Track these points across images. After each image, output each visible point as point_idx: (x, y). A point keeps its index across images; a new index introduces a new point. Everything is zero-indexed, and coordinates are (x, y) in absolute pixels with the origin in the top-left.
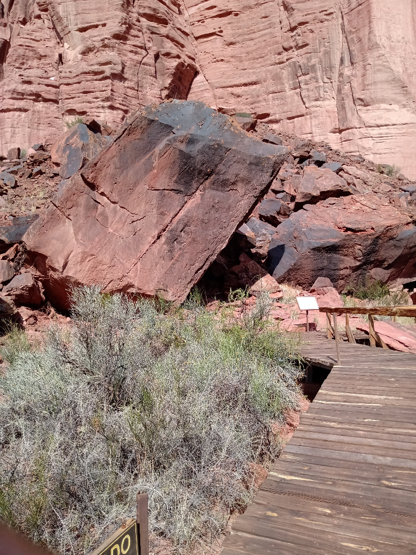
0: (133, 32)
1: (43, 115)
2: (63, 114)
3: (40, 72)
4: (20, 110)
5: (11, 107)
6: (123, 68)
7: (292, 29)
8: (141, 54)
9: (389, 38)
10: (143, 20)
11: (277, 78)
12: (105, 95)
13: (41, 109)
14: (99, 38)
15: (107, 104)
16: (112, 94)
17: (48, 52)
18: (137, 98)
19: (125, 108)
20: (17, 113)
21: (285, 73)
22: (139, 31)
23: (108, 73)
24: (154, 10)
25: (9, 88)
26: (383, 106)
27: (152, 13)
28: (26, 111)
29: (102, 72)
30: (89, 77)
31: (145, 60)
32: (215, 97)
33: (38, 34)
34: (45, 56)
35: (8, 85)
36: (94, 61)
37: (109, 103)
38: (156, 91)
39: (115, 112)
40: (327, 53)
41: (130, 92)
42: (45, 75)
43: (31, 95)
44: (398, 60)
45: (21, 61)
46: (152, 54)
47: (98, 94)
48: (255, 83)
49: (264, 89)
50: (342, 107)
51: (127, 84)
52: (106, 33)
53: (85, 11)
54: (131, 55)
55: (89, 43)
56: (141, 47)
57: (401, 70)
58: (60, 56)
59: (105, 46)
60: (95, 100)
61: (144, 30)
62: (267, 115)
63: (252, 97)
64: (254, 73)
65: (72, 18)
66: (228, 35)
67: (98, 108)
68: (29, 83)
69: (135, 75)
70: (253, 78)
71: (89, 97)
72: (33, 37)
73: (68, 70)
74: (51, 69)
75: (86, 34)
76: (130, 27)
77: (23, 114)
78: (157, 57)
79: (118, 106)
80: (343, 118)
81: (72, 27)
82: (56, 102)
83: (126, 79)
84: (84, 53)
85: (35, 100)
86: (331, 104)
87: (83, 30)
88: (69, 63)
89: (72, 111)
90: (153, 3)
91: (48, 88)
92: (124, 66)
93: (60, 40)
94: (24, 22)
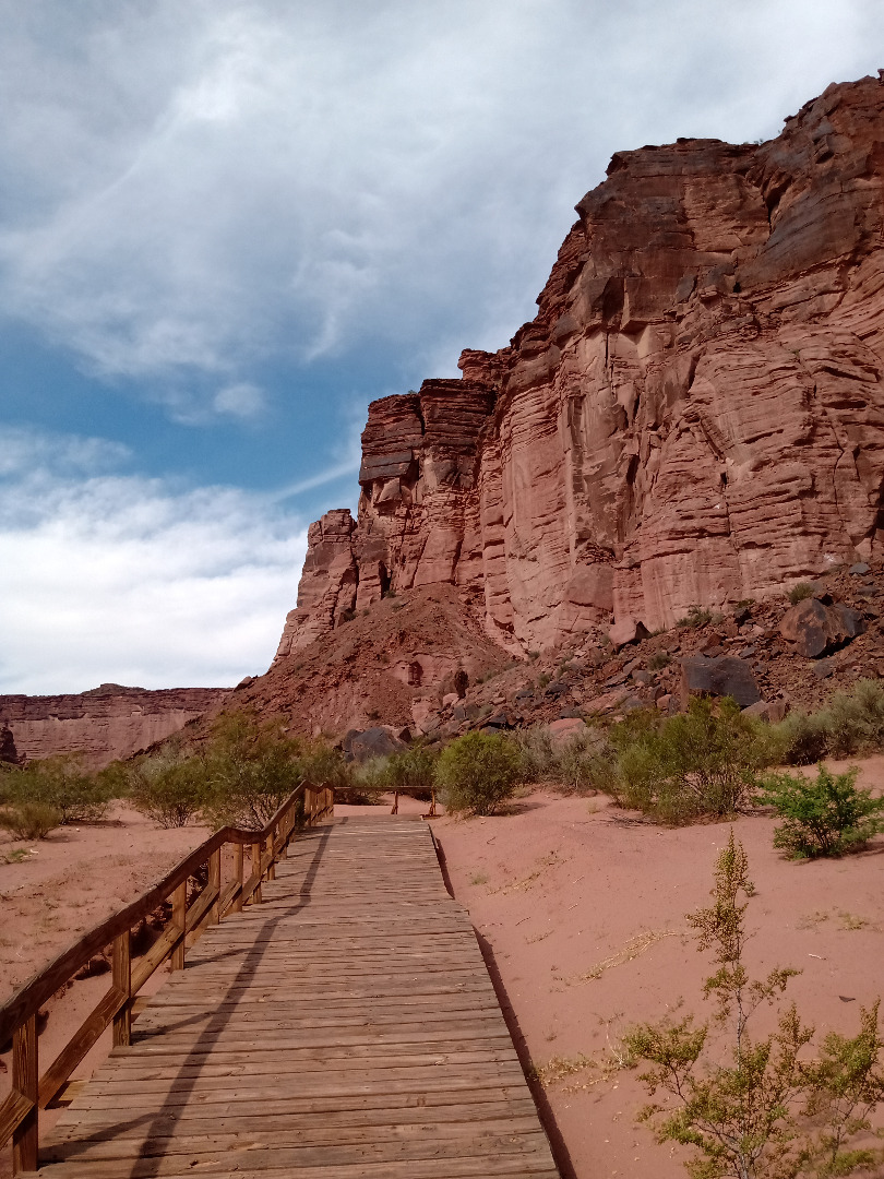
0: (820, 430)
1: (711, 553)
2: (738, 550)
3: (701, 502)
4: (681, 551)
5: (671, 550)
6: (813, 480)
8: (834, 455)
10: (832, 411)
12: (793, 519)
13: (708, 547)
14: (775, 449)
15: (796, 530)
16: (804, 517)
17: (706, 473)
18: (837, 512)
19: (823, 530)
20: (679, 556)
22: (827, 426)
23: (795, 492)
24: (844, 395)
25: (666, 528)
27: (841, 399)
28: (688, 551)
29: (787, 491)
30: (769, 500)
31: (841, 462)
33: (688, 452)
34: (703, 479)
35: (663, 524)
36: (773, 478)
37: (800, 529)
38: (863, 498)
39: (810, 538)
41: (827, 508)
42: (707, 505)
43: (693, 532)
45: (672, 490)
46: (849, 451)
47: (784, 519)
51: (820, 498)
52: (784, 441)
53: (752, 419)
54: (821, 461)
55: (762, 456)
56: (833, 447)
58: (724, 478)
59: (785, 457)
60: (780, 527)
61: (834, 424)
65: (736, 429)
67: (786, 536)
68: (690, 517)
69: (829, 484)
71: (772, 524)
72: (684, 458)
73: (737, 494)
74: (712, 493)
75: (756, 445)
76: (815, 424)
77: (686, 556)
78: (856, 453)
79: (813, 529)
81: (737, 440)
82: (727, 534)
83: (818, 493)
84: (755, 469)
85: (698, 537)
87: (749, 442)
88: (738, 483)
89: (750, 545)
90: (842, 385)
91: (714, 520)
92: (813, 477)
93: (720, 455)
94: (655, 428)
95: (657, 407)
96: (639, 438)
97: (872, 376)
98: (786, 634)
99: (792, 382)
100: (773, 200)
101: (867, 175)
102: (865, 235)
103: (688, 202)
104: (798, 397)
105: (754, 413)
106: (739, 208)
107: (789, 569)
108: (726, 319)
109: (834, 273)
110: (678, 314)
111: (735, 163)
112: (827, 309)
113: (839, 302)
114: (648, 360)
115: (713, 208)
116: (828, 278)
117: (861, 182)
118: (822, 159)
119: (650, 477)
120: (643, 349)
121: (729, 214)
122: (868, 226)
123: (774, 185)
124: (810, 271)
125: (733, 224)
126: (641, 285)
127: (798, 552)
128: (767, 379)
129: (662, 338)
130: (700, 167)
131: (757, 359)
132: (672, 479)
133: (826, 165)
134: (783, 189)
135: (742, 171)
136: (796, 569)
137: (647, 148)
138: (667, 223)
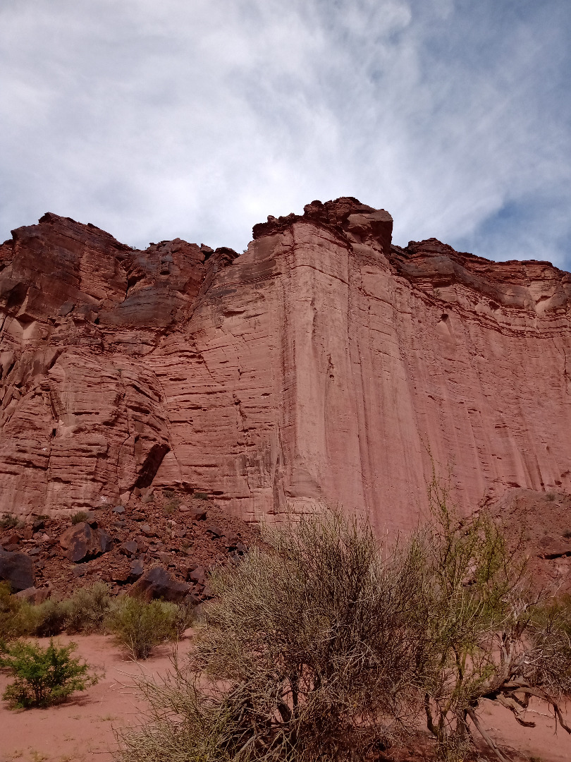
0: (120, 420)
1: (31, 479)
2: (49, 481)
3: (34, 443)
4: (11, 473)
5: (3, 470)
6: (108, 448)
7: (245, 431)
8: (124, 437)
9: (308, 452)
10: (130, 410)
11: (231, 465)
12: (89, 469)
13: (30, 474)
14: (91, 423)
15: (89, 477)
16: (96, 470)
17: (44, 425)
18: (116, 471)
19: (105, 480)
20: (8, 476)
21: (238, 462)
22: (125, 419)
23: (95, 453)
24: (140, 404)
25: (5, 454)
26: (304, 498)
27: (137, 405)
28: (15, 474)
29: (91, 451)
30: (78, 453)
31: (126, 442)
32: (181, 472)
33: (36, 409)
34: (40, 429)
35: (4, 451)
36: (84, 441)
37: (92, 477)
38: (133, 466)
39: (96, 484)
40: (268, 453)
41: (111, 467)
42: (39, 446)
43: (23, 462)
44: (314, 468)
45: (18, 430)
46: (133, 437)
47: (83, 468)
48: (215, 466)
49: (220, 472)
50: (277, 496)
51: (109, 460)
52: (98, 420)
53: (82, 401)
54: (116, 438)
55: (82, 425)
56: (125, 432)
57: (316, 475)
58: (54, 430)
59: (96, 430)
60: (80, 472)
61: (129, 419)
62: (222, 493)
63: (211, 477)
64: (214, 458)
65: (71, 404)
66: (197, 424)
67: (82, 479)
68: (24, 452)
69: (116, 454)
70: (213, 462)
71: (75, 470)
72: (32, 412)
73: (59, 444)
74: (43, 439)
75: (81, 418)
76: (118, 415)
77: (13, 477)
78: (137, 439)
79: (99, 479)
80: (277, 505)
81: (70, 410)
82: (45, 469)
83: (109, 457)
84: (75, 432)
85: (25, 466)
86: (269, 491)
87: (77, 414)
88: (62, 438)
89: (57, 480)
90: (139, 398)
91: (39, 457)
92: (109, 446)
93: (56, 416)
94: (19, 386)
95: (25, 373)
96: (6, 390)
97: (157, 398)
98: (63, 543)
99: (113, 387)
100: (132, 282)
101: (183, 292)
102: (174, 322)
103: (83, 261)
104: (114, 396)
105: (85, 397)
106: (112, 278)
107: (77, 501)
108: (85, 336)
109: (153, 335)
110: (57, 322)
111: (117, 252)
112: (144, 353)
113: (151, 352)
114: (28, 342)
115: (97, 270)
116: (149, 336)
117: (179, 294)
118: (164, 273)
119: (5, 417)
120: (27, 334)
121: (105, 278)
122: (176, 318)
123: (134, 274)
124: (141, 329)
125: (106, 285)
126: (38, 295)
127: (86, 491)
128: (99, 380)
129: (42, 332)
130: (96, 245)
131: (97, 367)
132: (20, 423)
133: (164, 277)
134: (139, 278)
135: (120, 259)
136: (81, 501)
137: (69, 219)
138: (67, 267)
